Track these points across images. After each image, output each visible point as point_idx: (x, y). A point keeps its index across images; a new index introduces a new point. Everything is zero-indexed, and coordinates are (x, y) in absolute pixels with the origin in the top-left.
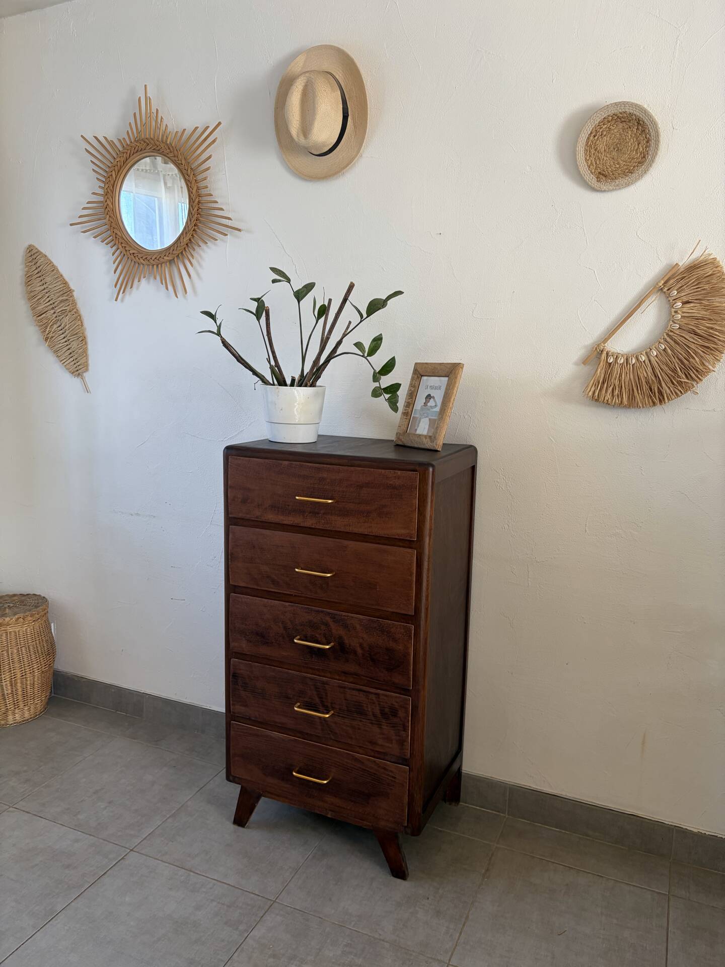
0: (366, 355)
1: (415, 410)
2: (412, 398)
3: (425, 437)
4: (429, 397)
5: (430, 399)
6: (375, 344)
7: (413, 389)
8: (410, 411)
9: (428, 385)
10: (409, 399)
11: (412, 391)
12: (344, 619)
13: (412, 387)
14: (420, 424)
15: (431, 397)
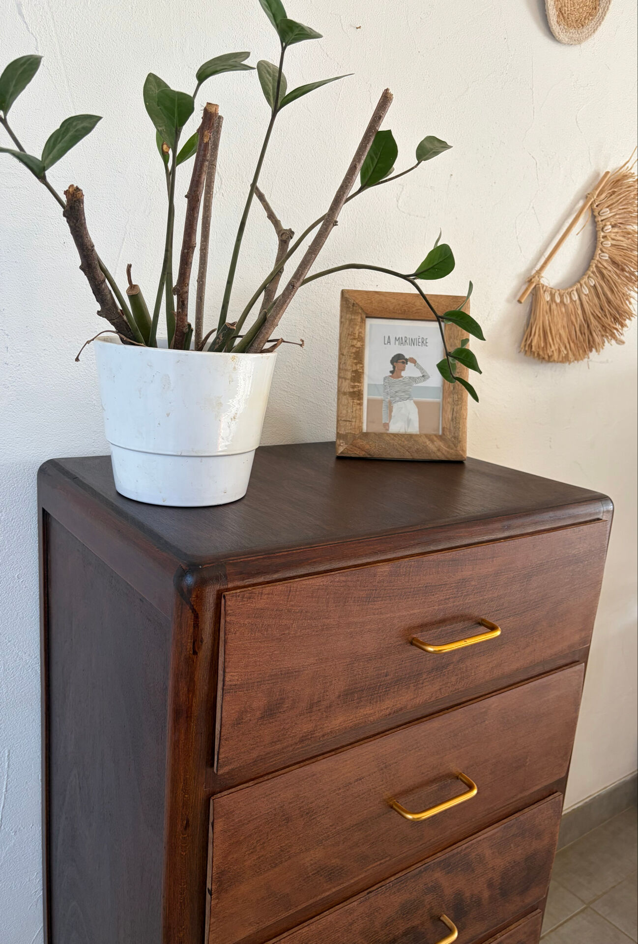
1: (369, 386)
2: (360, 362)
4: (399, 360)
5: (405, 363)
9: (389, 337)
10: (356, 365)
11: (357, 348)
12: (465, 855)
13: (354, 339)
14: (393, 414)
15: (407, 360)
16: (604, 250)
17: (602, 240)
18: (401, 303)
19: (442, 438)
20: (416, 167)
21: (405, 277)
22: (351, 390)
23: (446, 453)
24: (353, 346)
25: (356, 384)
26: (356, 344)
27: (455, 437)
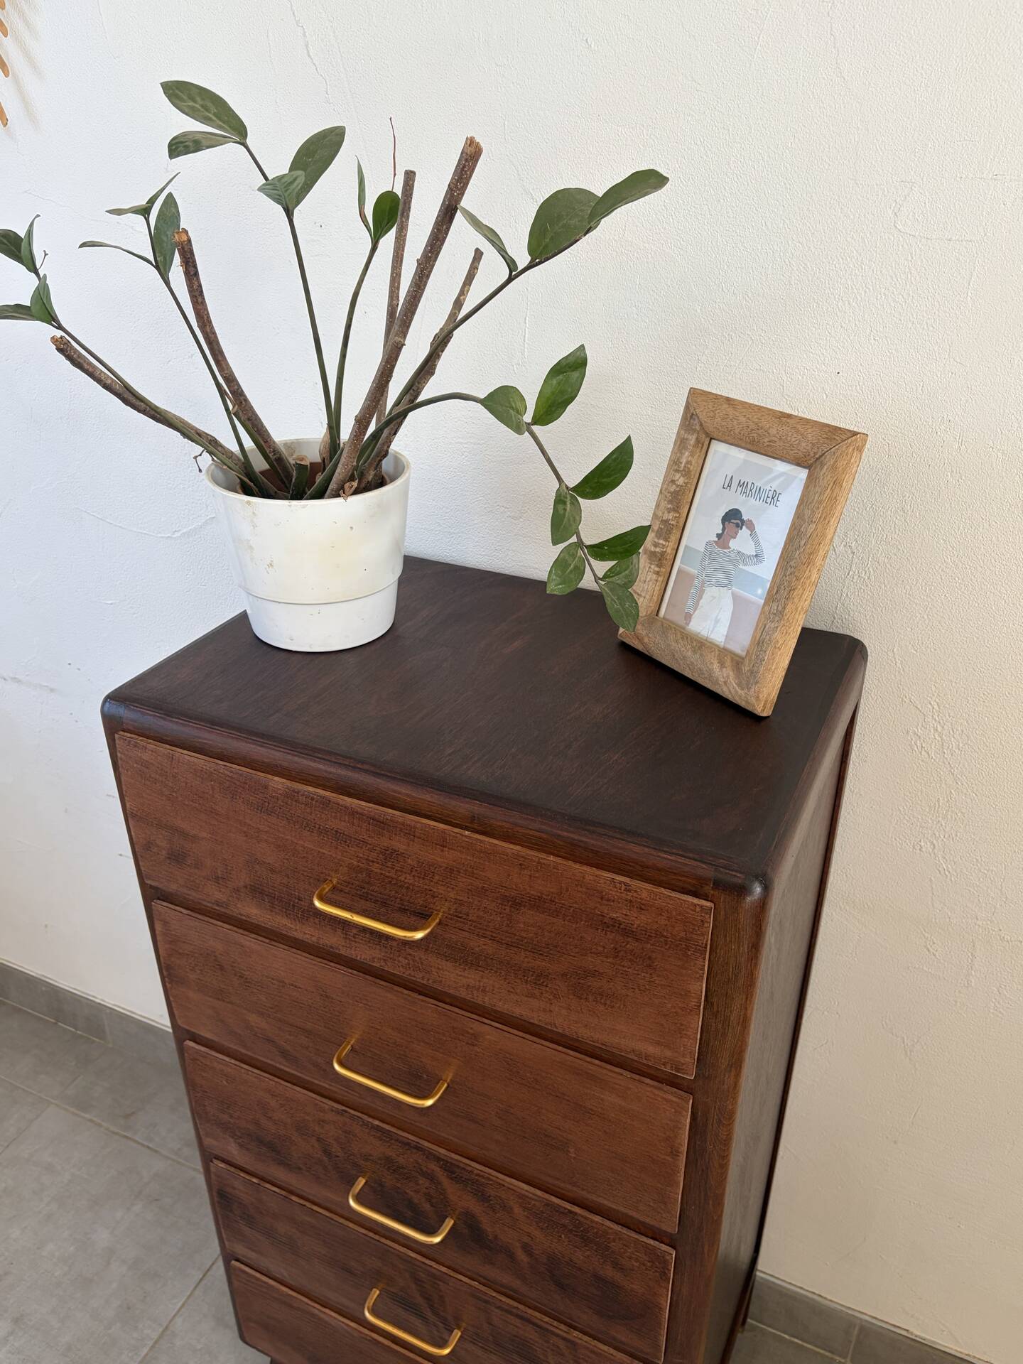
0: (528, 418)
1: (686, 546)
2: (676, 509)
3: (723, 654)
4: (733, 519)
5: (739, 526)
6: (559, 383)
7: (681, 481)
8: (669, 550)
9: (732, 478)
10: (669, 512)
11: (678, 486)
13: (677, 471)
14: (701, 602)
15: (743, 521)
18: (752, 426)
22: (653, 549)
23: (733, 692)
24: (673, 482)
25: (661, 542)
26: (678, 480)
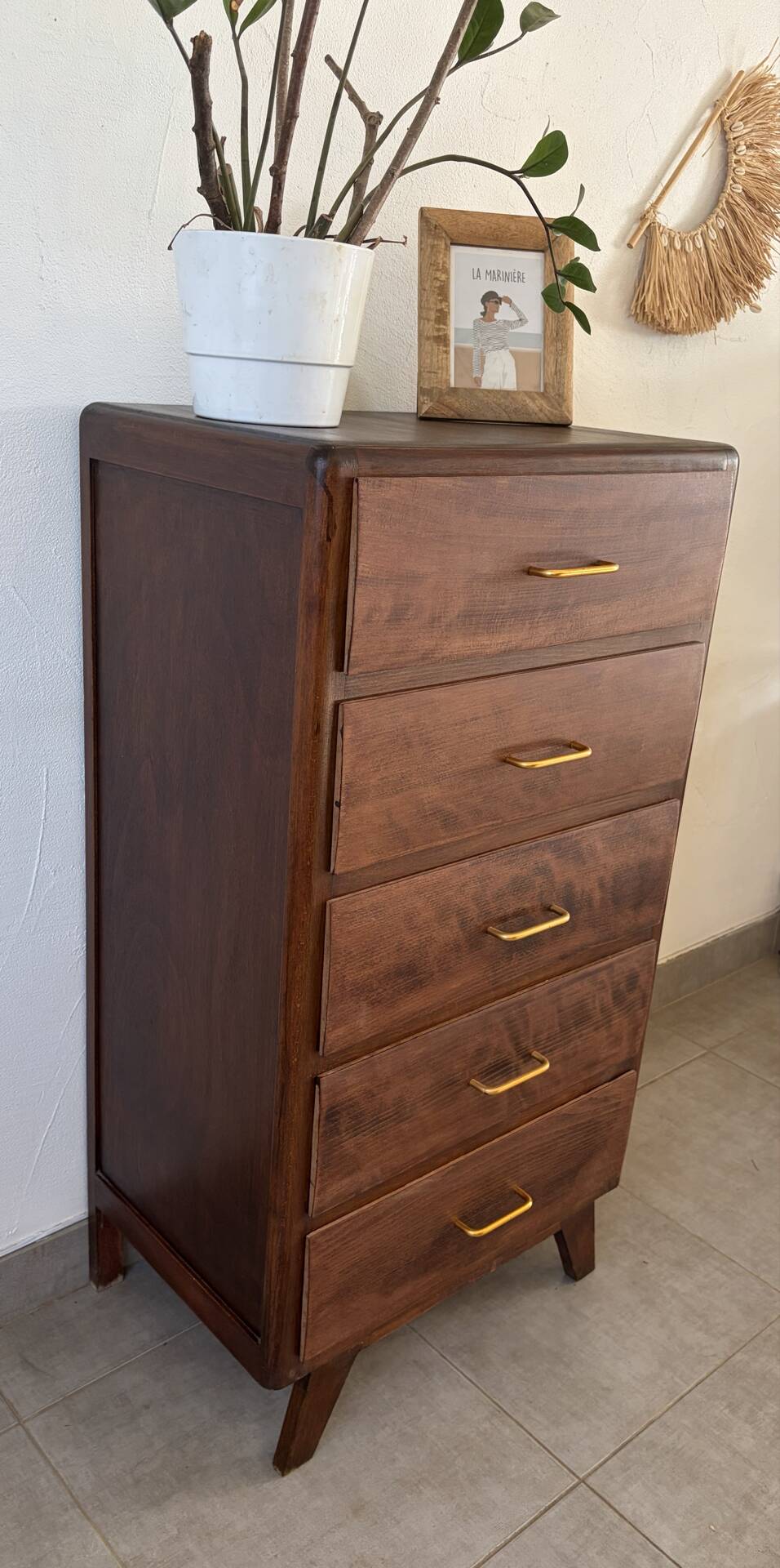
2: (446, 300)
3: (526, 395)
4: (491, 300)
5: (499, 303)
7: (443, 277)
8: (448, 332)
9: (478, 270)
10: (441, 303)
11: (441, 281)
12: (576, 841)
13: (438, 270)
14: (485, 366)
15: (500, 299)
16: (737, 179)
17: (735, 165)
19: (544, 395)
20: (520, 38)
21: (510, 174)
22: (436, 334)
23: (549, 415)
24: (436, 279)
25: (442, 326)
26: (440, 277)
27: (559, 395)
